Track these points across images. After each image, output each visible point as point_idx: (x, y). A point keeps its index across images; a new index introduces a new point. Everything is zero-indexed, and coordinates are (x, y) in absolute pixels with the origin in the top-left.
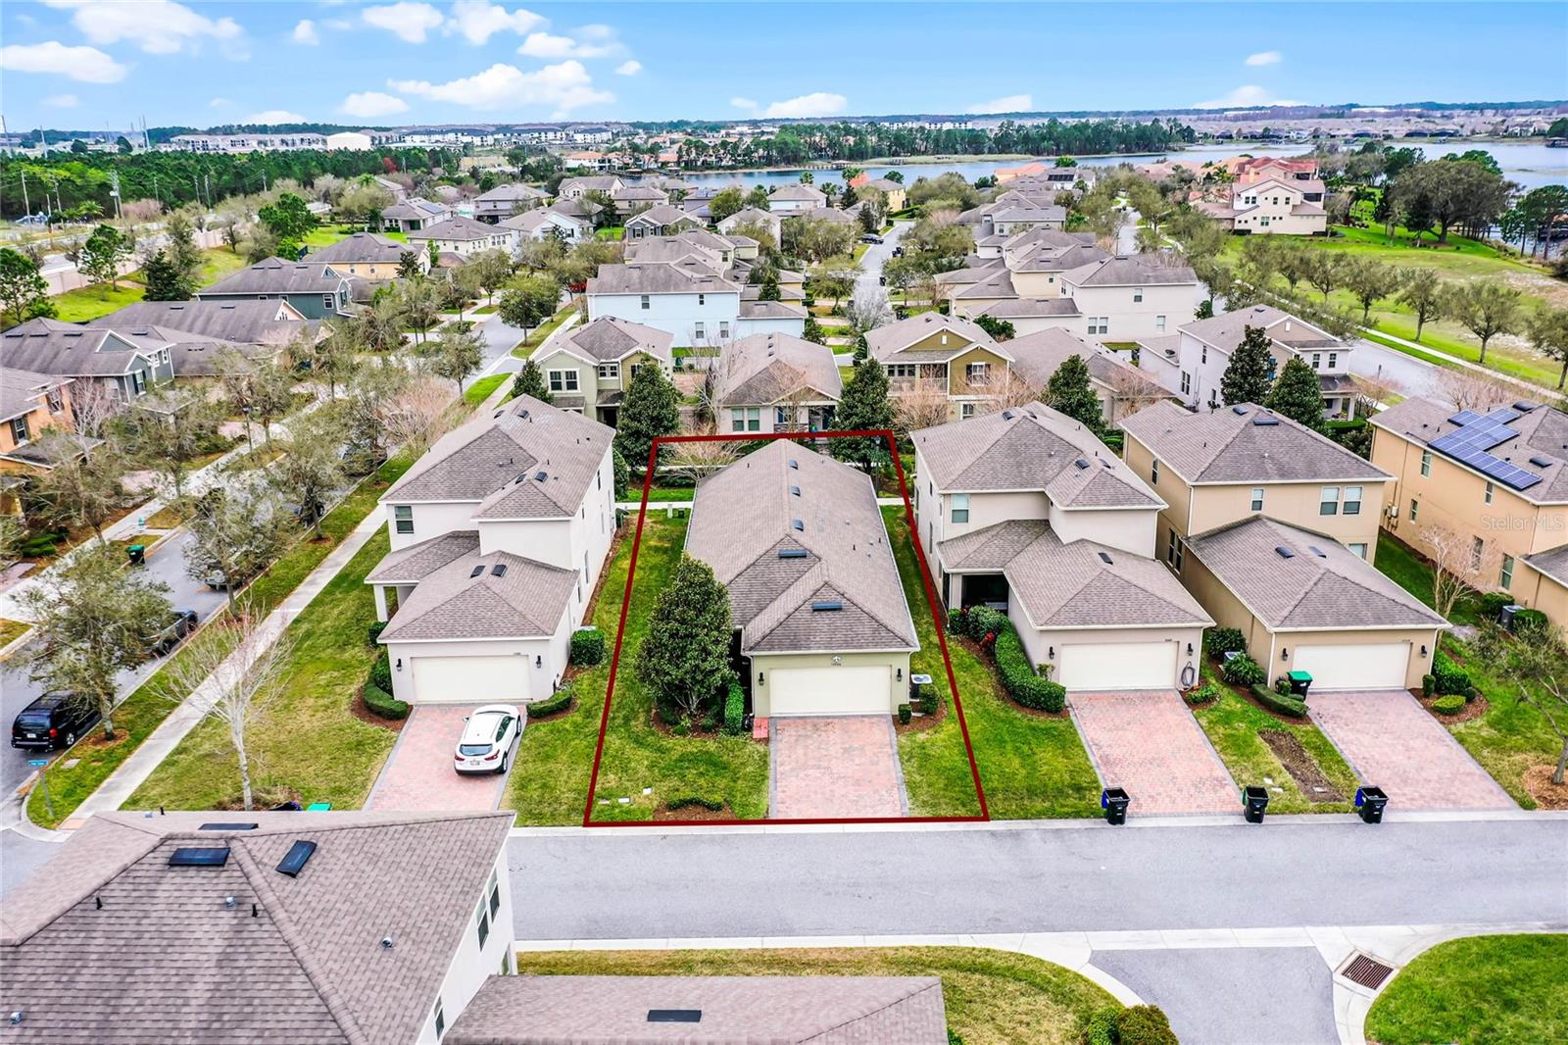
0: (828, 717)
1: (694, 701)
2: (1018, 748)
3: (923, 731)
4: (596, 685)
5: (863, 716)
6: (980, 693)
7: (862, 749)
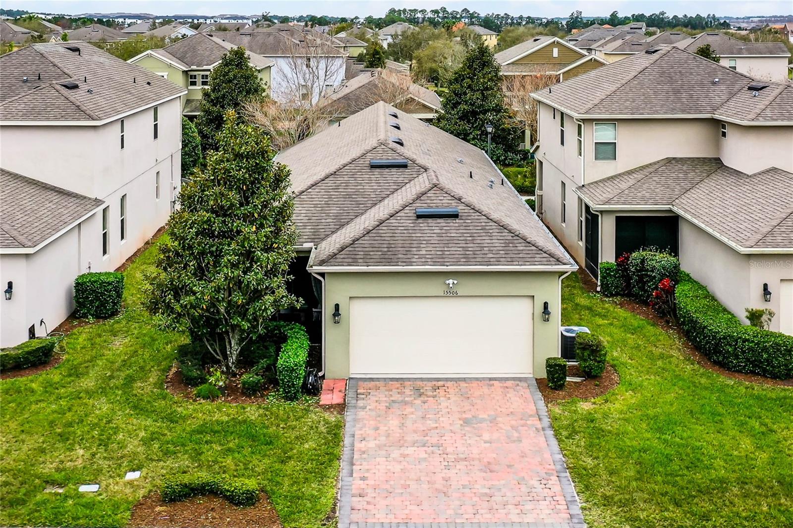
0: (438, 380)
1: (234, 349)
2: (743, 424)
3: (586, 399)
4: (98, 340)
5: (490, 379)
6: (662, 357)
7: (493, 421)
